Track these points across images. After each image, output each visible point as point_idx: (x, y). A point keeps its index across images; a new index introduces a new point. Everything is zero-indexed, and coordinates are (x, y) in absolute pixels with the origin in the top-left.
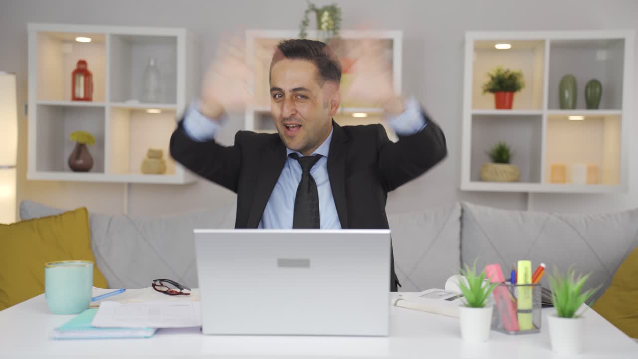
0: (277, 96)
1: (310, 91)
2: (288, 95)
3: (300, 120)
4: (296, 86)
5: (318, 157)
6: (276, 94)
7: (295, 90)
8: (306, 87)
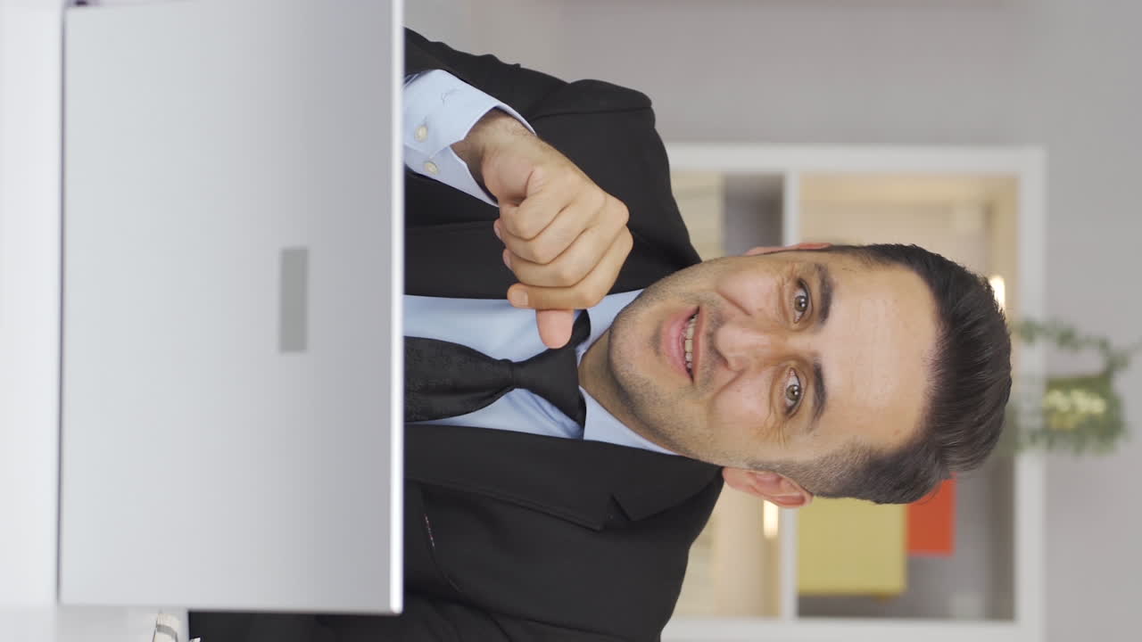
0: (801, 293)
1: (810, 429)
2: (801, 343)
3: (709, 379)
4: (833, 379)
5: (577, 412)
6: (805, 291)
7: (818, 376)
8: (826, 415)
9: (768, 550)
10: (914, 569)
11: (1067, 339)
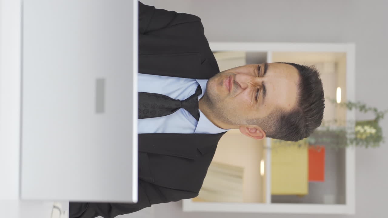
9: (261, 180)
10: (311, 187)
11: (363, 108)
